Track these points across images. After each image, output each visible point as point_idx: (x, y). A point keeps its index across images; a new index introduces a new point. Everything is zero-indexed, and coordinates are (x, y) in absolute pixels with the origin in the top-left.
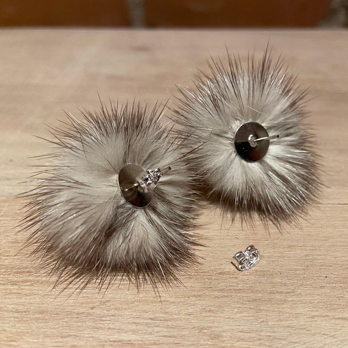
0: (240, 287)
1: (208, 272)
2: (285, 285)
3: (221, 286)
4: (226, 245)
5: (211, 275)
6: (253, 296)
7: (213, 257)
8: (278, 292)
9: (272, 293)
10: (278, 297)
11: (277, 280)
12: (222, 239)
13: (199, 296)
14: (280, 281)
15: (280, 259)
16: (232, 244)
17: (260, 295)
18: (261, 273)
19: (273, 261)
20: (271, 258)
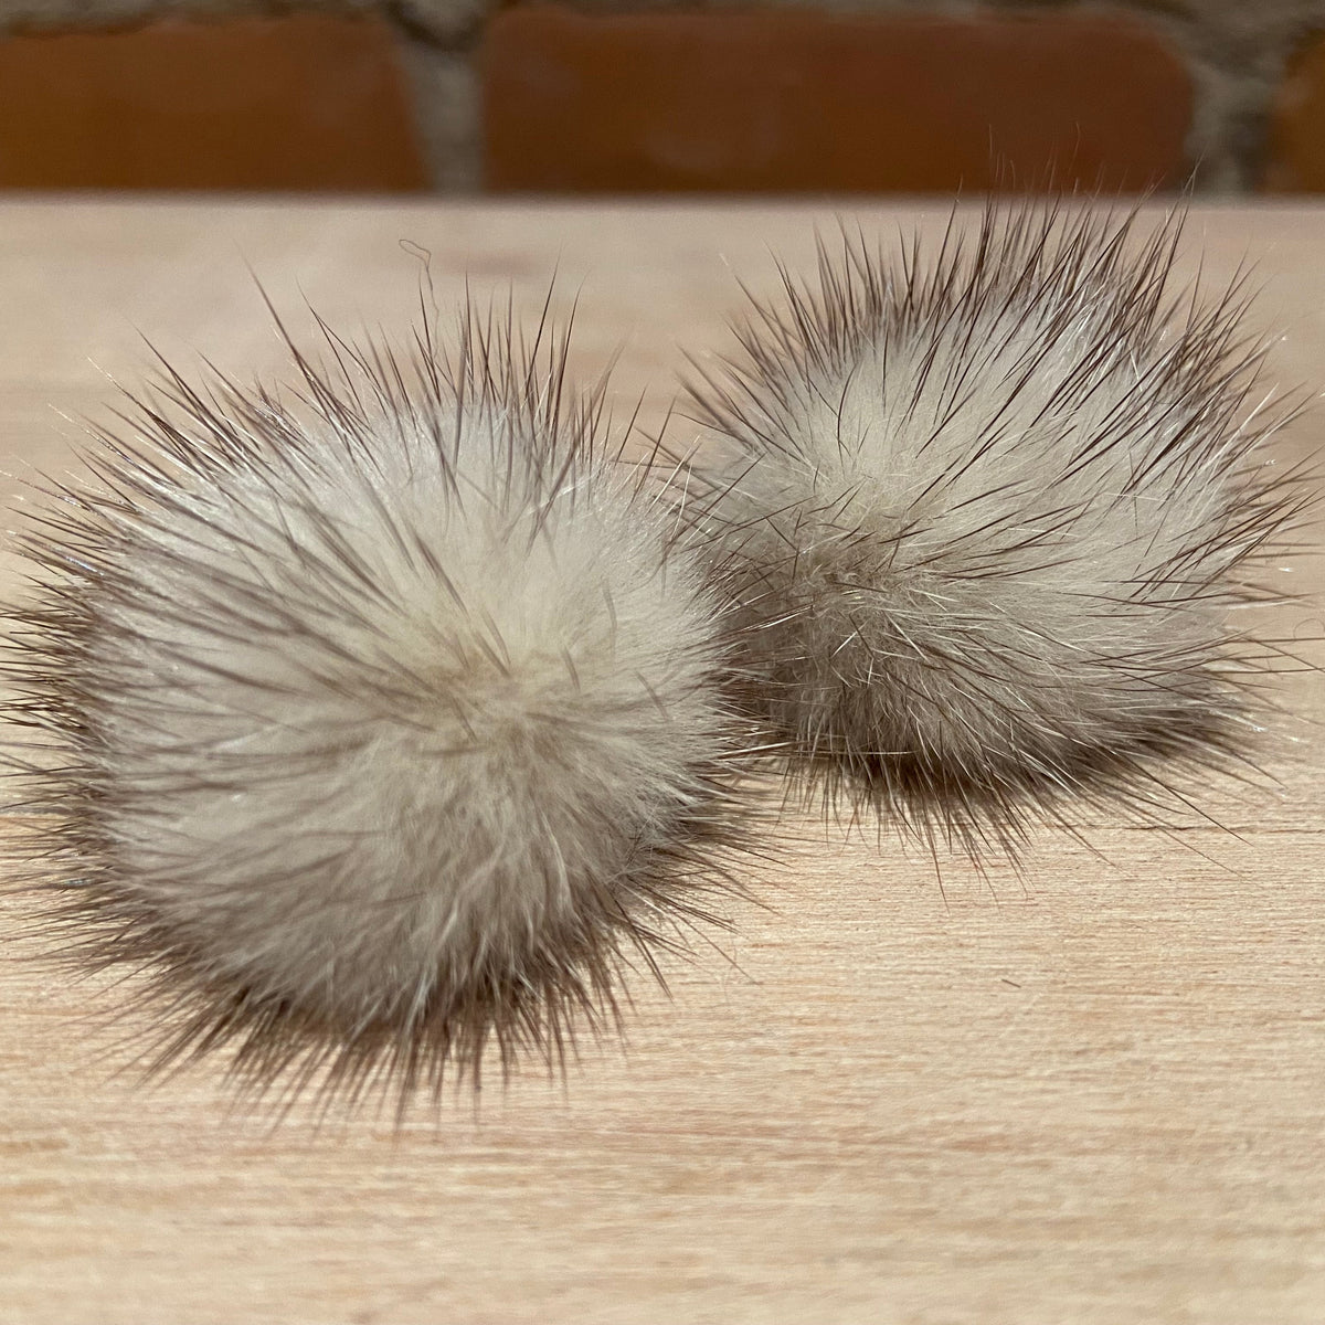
0: (1069, 1207)
1: (901, 1139)
2: (1280, 1194)
3: (980, 1203)
4: (963, 1013)
5: (919, 1156)
6: (1139, 1250)
7: (912, 1068)
8: (1255, 1231)
9: (1224, 1234)
10: (1259, 1250)
11: (1240, 1171)
12: (942, 988)
13: (882, 1255)
14: (1254, 1176)
15: (1236, 1078)
16: (992, 1011)
17: (1171, 1246)
18: (1157, 1143)
19: (1201, 1087)
20: (1191, 1072)
